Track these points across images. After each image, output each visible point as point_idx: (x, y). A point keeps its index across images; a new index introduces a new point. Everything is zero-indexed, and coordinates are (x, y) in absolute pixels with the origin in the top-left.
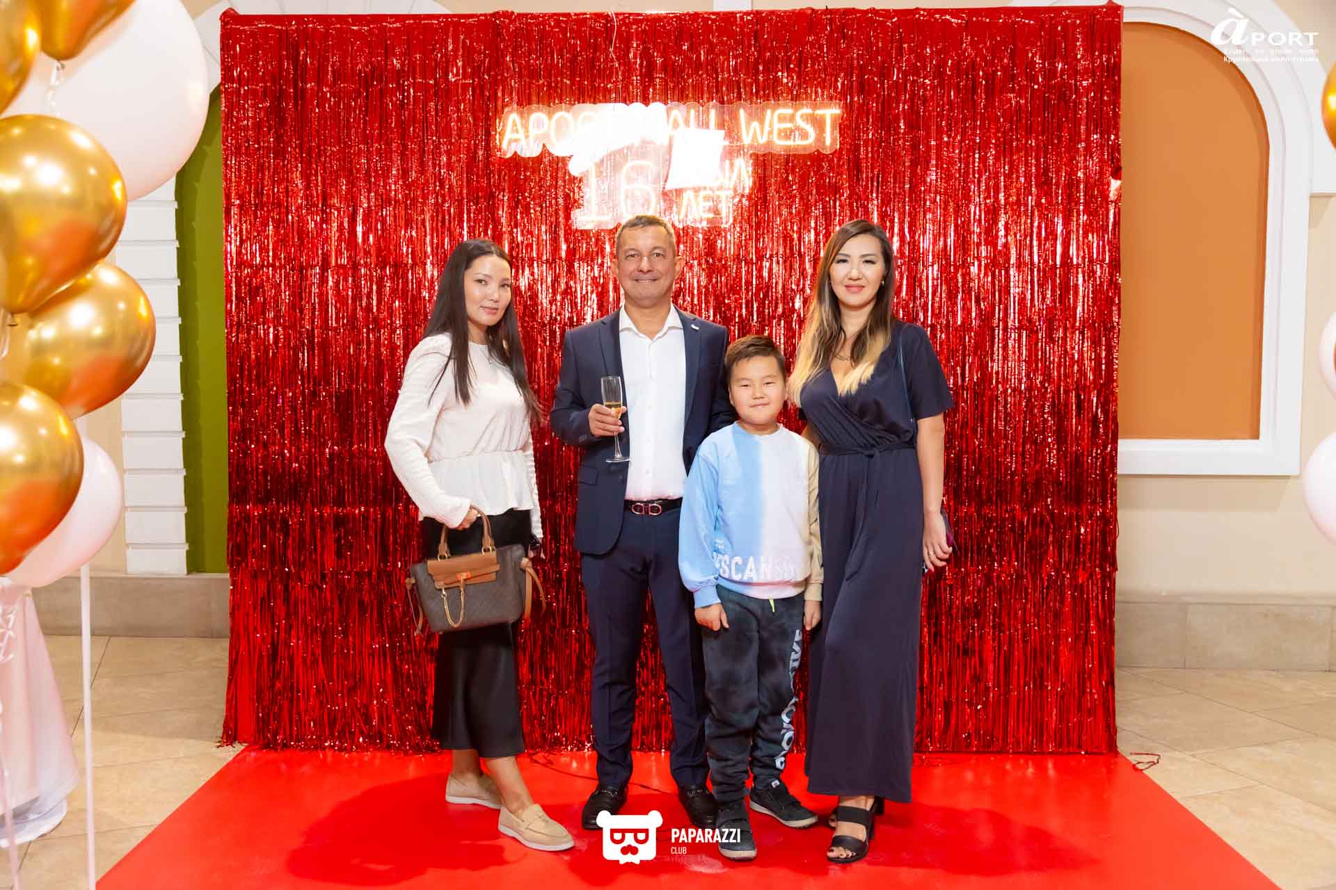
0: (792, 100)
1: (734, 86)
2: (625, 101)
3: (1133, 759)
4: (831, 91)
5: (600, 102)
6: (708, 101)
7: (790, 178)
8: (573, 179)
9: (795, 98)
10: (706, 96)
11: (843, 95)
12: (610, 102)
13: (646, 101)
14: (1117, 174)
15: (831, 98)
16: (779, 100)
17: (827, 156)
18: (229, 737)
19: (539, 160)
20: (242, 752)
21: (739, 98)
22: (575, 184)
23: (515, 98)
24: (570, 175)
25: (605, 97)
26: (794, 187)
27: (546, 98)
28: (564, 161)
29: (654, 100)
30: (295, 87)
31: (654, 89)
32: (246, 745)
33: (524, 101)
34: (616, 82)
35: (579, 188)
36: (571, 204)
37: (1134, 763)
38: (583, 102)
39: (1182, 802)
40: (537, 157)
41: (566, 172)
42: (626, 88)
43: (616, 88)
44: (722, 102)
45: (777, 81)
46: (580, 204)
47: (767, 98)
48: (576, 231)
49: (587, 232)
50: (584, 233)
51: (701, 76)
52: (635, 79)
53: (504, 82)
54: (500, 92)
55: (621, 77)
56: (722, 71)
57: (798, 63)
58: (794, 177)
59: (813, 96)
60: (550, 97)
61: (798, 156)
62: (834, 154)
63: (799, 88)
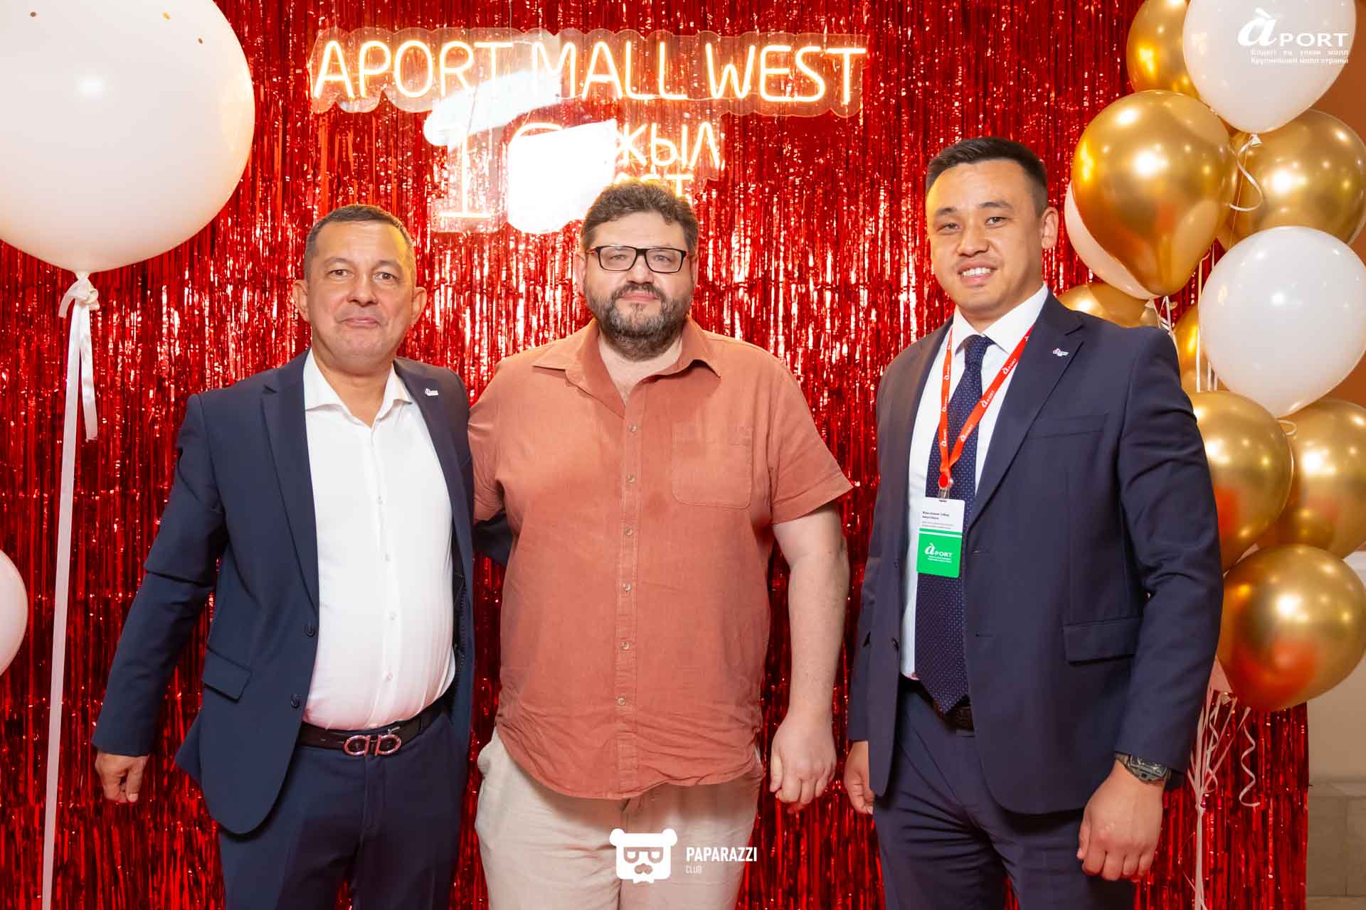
2: (517, 27)
4: (852, 19)
5: (478, 25)
6: (654, 30)
8: (431, 151)
9: (795, 28)
10: (650, 20)
11: (869, 27)
12: (493, 25)
13: (552, 27)
15: (852, 30)
16: (767, 30)
17: (843, 120)
19: (376, 114)
21: (704, 26)
22: (433, 158)
23: (337, 16)
25: (483, 16)
26: (792, 170)
27: (386, 18)
33: (351, 22)
35: (442, 166)
36: (427, 190)
38: (450, 25)
40: (372, 113)
41: (420, 140)
43: (502, 4)
44: (677, 32)
46: (440, 190)
47: (749, 27)
48: (434, 235)
49: (454, 237)
50: (448, 239)
54: (311, 5)
58: (792, 154)
59: (823, 26)
60: (392, 16)
61: (798, 121)
62: (856, 119)
63: (801, 11)
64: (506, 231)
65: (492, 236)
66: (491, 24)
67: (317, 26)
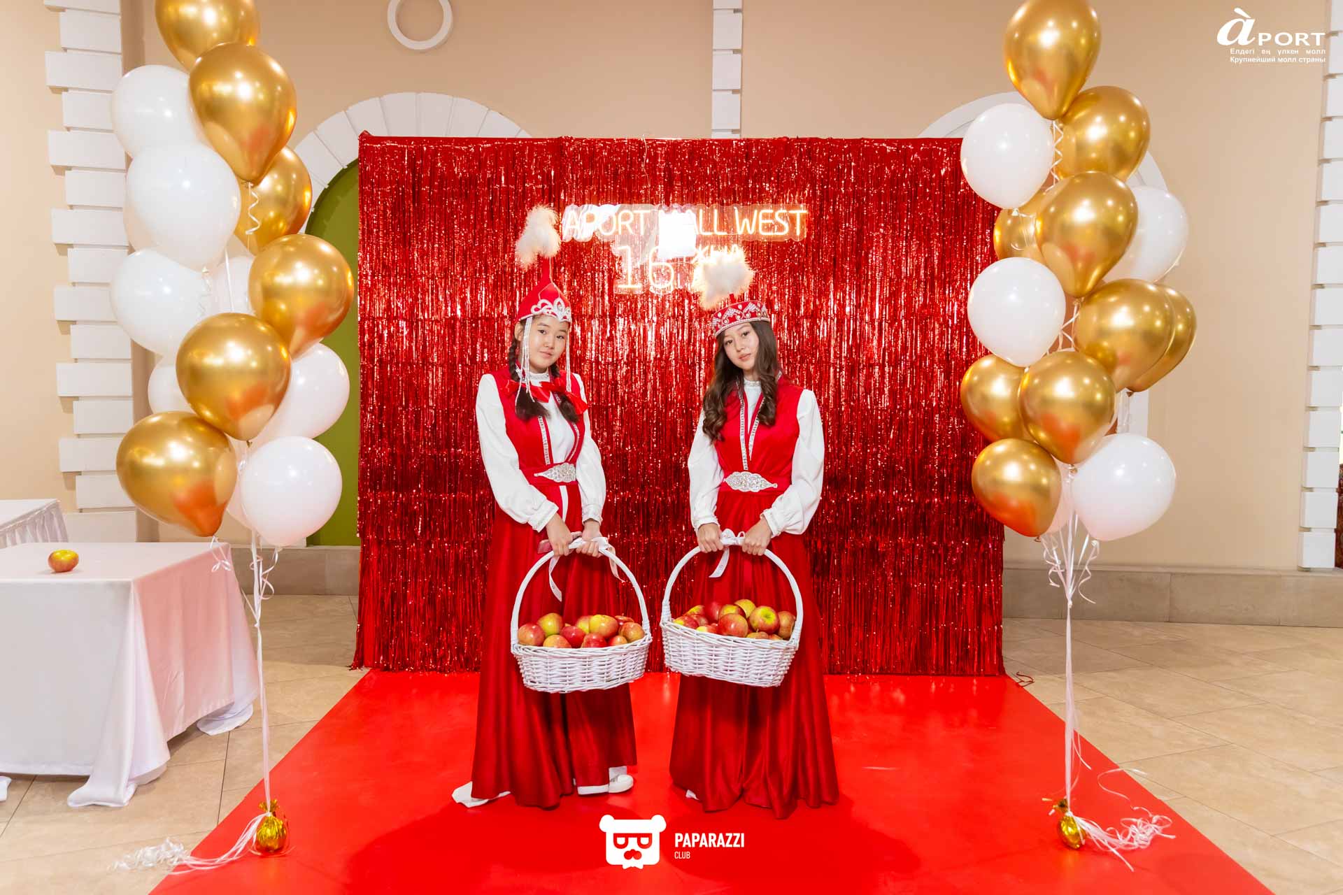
0: (772, 203)
1: (729, 192)
2: (652, 203)
3: (1017, 680)
4: (801, 197)
5: (635, 203)
6: (712, 203)
7: (771, 259)
8: (614, 258)
9: (775, 202)
10: (710, 199)
11: (808, 201)
12: (642, 203)
13: (667, 203)
15: (800, 202)
16: (763, 203)
17: (797, 243)
18: (358, 663)
19: (590, 243)
20: (369, 673)
21: (734, 201)
22: (616, 261)
23: (574, 200)
24: (612, 254)
25: (637, 198)
27: (596, 199)
28: (608, 245)
29: (673, 203)
30: (414, 190)
31: (673, 195)
32: (370, 668)
33: (581, 202)
34: (646, 190)
35: (619, 264)
36: (613, 277)
37: (1017, 682)
38: (623, 203)
39: (1049, 707)
40: (589, 242)
41: (610, 253)
42: (653, 194)
43: (646, 193)
44: (722, 204)
45: (762, 190)
46: (619, 275)
47: (754, 202)
48: (616, 295)
49: (625, 296)
50: (621, 296)
51: (707, 185)
52: (660, 187)
53: (565, 187)
54: (562, 195)
55: (650, 185)
56: (723, 181)
57: (777, 177)
58: (773, 258)
59: (788, 201)
60: (599, 199)
61: (776, 244)
62: (802, 242)
63: (778, 195)
64: (647, 294)
65: (642, 295)
66: (641, 202)
67: (565, 204)
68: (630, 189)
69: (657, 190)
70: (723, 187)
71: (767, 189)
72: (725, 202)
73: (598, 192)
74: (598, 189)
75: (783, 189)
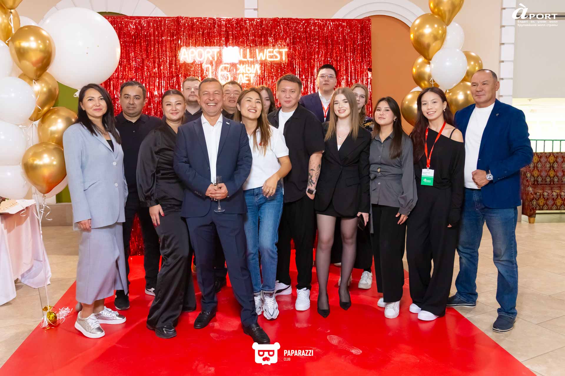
0: (272, 46)
1: (254, 41)
2: (220, 46)
4: (285, 43)
5: (212, 46)
7: (272, 70)
9: (274, 46)
11: (288, 45)
13: (226, 45)
14: (370, 70)
15: (285, 46)
16: (268, 46)
17: (283, 64)
19: (192, 64)
21: (256, 45)
24: (202, 69)
25: (213, 44)
26: (273, 73)
29: (229, 46)
31: (229, 42)
33: (187, 45)
34: (217, 40)
38: (207, 46)
42: (220, 42)
43: (217, 42)
44: (251, 47)
45: (268, 40)
47: (264, 45)
51: (244, 38)
52: (223, 39)
53: (181, 39)
54: (179, 42)
55: (218, 38)
56: (251, 37)
57: (274, 35)
58: (274, 70)
59: (279, 45)
60: (196, 44)
61: (275, 64)
62: (286, 63)
63: (275, 42)
66: (215, 46)
67: (181, 46)
68: (210, 40)
69: (222, 40)
70: (251, 39)
71: (270, 40)
72: (252, 45)
73: (196, 41)
74: (196, 40)
75: (277, 41)
